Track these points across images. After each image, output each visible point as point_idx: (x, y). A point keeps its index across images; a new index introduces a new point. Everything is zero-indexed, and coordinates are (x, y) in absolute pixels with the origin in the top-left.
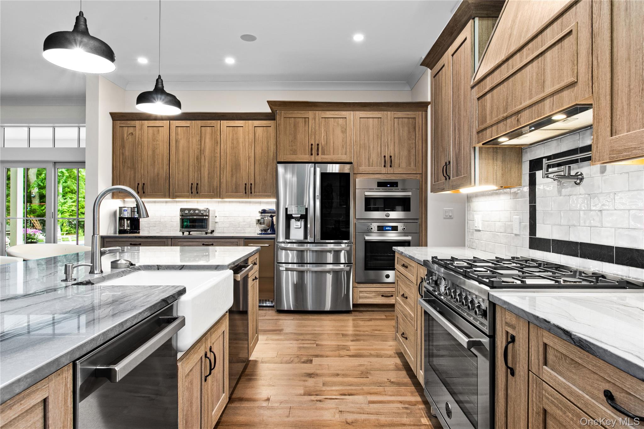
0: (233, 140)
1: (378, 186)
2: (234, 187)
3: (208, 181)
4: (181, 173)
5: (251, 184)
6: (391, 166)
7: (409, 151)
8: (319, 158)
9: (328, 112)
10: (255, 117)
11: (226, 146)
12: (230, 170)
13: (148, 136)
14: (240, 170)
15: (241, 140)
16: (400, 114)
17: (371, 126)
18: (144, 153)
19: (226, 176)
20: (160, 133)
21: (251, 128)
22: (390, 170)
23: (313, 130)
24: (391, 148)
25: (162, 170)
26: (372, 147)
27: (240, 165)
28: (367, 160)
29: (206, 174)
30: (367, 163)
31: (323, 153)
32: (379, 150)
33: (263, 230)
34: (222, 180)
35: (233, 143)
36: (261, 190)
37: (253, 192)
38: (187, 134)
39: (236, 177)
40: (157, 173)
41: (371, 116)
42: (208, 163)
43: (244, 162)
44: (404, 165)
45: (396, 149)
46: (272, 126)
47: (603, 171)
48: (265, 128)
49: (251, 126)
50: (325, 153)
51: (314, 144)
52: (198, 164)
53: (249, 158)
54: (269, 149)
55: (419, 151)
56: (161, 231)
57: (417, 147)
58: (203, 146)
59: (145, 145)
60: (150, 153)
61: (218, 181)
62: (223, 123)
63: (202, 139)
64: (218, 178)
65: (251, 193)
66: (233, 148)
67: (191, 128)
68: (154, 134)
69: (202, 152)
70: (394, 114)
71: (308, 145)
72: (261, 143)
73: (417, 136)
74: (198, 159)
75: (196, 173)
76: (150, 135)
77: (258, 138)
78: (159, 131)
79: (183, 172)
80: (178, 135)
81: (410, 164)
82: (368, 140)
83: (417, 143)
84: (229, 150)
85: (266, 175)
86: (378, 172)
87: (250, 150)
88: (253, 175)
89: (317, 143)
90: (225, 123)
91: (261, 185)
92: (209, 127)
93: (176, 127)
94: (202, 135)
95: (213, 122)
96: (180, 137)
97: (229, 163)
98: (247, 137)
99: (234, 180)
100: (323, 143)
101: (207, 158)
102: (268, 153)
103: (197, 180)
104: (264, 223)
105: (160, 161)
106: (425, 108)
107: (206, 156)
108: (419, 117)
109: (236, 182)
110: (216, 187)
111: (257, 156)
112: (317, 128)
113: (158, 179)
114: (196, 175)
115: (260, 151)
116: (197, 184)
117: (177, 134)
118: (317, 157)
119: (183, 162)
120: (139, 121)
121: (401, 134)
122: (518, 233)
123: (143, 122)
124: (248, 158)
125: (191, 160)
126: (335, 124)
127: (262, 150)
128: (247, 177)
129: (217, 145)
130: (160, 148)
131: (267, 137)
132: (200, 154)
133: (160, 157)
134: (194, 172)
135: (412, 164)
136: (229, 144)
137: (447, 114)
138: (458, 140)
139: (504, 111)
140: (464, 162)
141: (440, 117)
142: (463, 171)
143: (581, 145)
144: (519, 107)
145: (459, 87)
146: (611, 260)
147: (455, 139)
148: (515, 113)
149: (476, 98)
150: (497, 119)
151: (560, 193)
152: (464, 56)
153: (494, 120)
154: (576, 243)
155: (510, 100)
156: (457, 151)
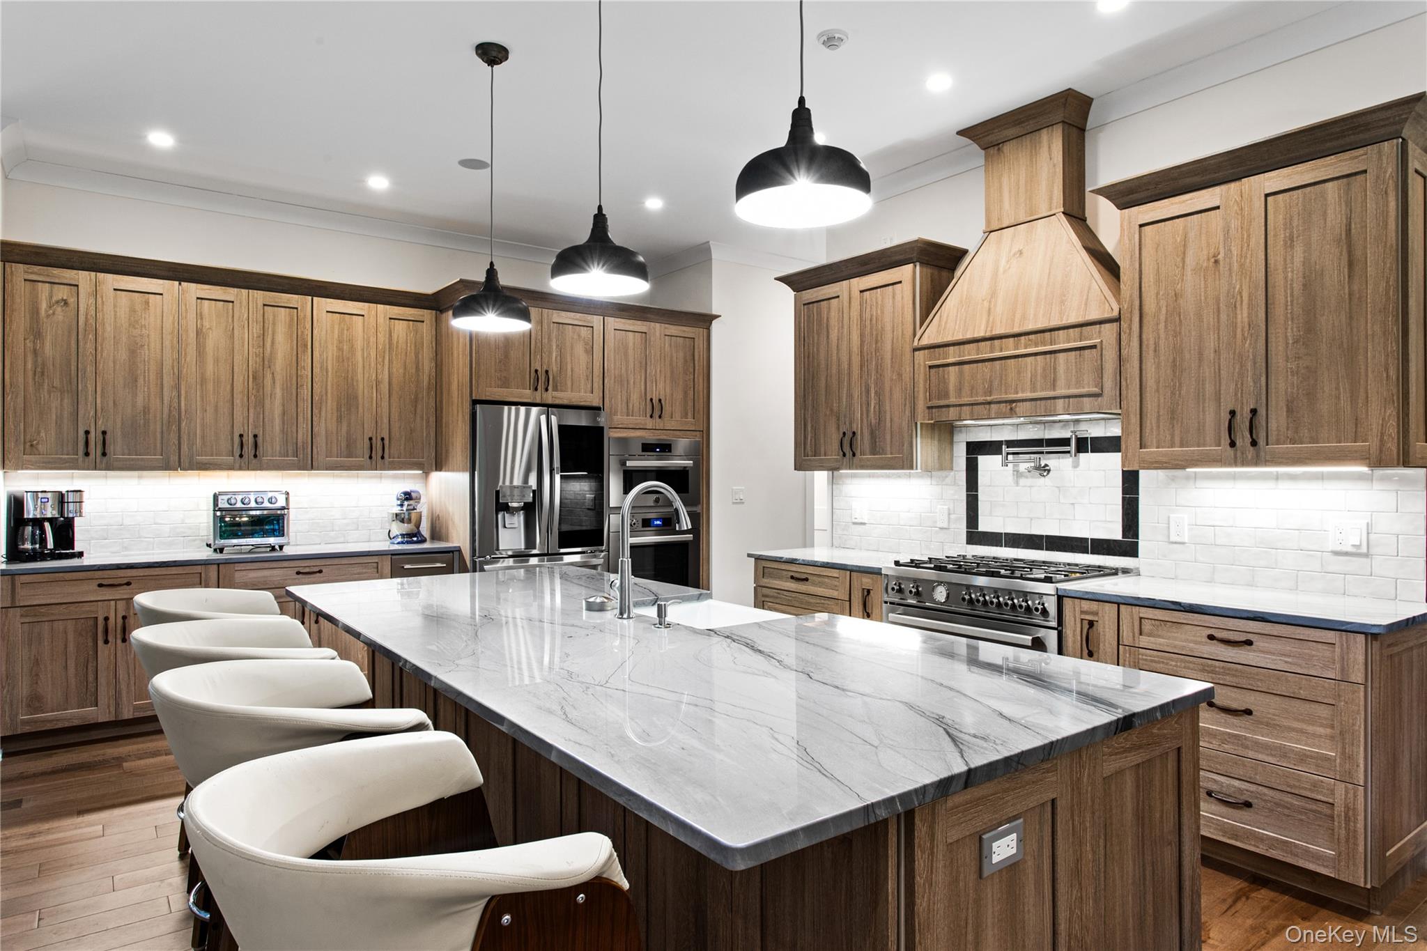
0: (340, 342)
1: (643, 451)
2: (344, 445)
3: (283, 431)
4: (210, 409)
5: (383, 439)
6: (660, 417)
7: (686, 393)
8: (550, 397)
9: (563, 314)
10: (391, 299)
11: (327, 352)
12: (335, 407)
13: (115, 312)
14: (358, 408)
15: (359, 344)
16: (673, 330)
17: (631, 345)
18: (104, 354)
19: (326, 422)
20: (152, 308)
21: (382, 320)
22: (658, 423)
23: (539, 345)
24: (661, 385)
25: (158, 400)
26: (632, 383)
27: (356, 398)
28: (624, 405)
29: (277, 412)
30: (625, 410)
31: (555, 389)
32: (643, 387)
33: (407, 534)
34: (315, 429)
35: (340, 349)
36: (402, 451)
37: (386, 456)
38: (227, 317)
39: (349, 425)
40: (144, 407)
41: (631, 328)
42: (283, 389)
43: (366, 391)
44: (677, 416)
45: (668, 390)
46: (427, 321)
47: (1076, 465)
48: (411, 323)
49: (383, 316)
50: (559, 388)
51: (539, 369)
52: (258, 391)
53: (378, 383)
54: (421, 368)
55: (698, 393)
56: (126, 549)
57: (696, 386)
58: (269, 349)
59: (106, 335)
60: (123, 355)
61: (307, 431)
62: (318, 302)
63: (266, 334)
64: (307, 425)
65: (383, 457)
66: (341, 360)
67: (238, 305)
68: (133, 310)
69: (266, 363)
70: (666, 328)
71: (528, 370)
72: (404, 353)
73: (697, 368)
74: (258, 378)
75: (251, 411)
76: (123, 312)
77: (398, 342)
78: (147, 303)
79: (216, 407)
80: (202, 319)
81: (686, 416)
82: (627, 370)
83: (696, 379)
84: (333, 364)
85: (415, 421)
86: (641, 427)
87: (379, 367)
88: (386, 420)
89: (545, 368)
90: (325, 304)
91: (403, 442)
92: (283, 309)
93: (198, 298)
94: (266, 325)
95: (294, 299)
96: (206, 324)
97: (332, 393)
98: (373, 339)
99: (344, 428)
100: (555, 369)
101: (278, 377)
102: (418, 375)
103: (256, 427)
104: (409, 521)
105: (152, 376)
106: (708, 324)
107: (275, 374)
108: (699, 338)
109: (348, 432)
110: (303, 443)
111: (394, 381)
112: (545, 341)
113: (147, 422)
114: (251, 415)
115: (401, 371)
116: (255, 436)
117: (200, 316)
118: (545, 395)
119: (217, 382)
120: (87, 273)
121: (674, 364)
122: (945, 525)
123: (101, 276)
124: (374, 383)
125: (239, 380)
126: (576, 337)
127: (405, 369)
128: (374, 424)
129: (304, 352)
130: (152, 345)
131: (415, 343)
132: (261, 368)
133: (153, 367)
134: (246, 409)
135: (690, 415)
136: (332, 352)
137: (846, 366)
138: (877, 407)
139: (985, 394)
140: (891, 438)
141: (823, 366)
142: (889, 449)
143: (1047, 436)
144: (1012, 396)
145: (879, 338)
146: (1085, 551)
147: (868, 404)
148: (1006, 402)
149: (925, 365)
150: (972, 400)
151: (1017, 484)
152: (893, 303)
153: (966, 400)
154: (1041, 537)
155: (996, 383)
156: (873, 421)
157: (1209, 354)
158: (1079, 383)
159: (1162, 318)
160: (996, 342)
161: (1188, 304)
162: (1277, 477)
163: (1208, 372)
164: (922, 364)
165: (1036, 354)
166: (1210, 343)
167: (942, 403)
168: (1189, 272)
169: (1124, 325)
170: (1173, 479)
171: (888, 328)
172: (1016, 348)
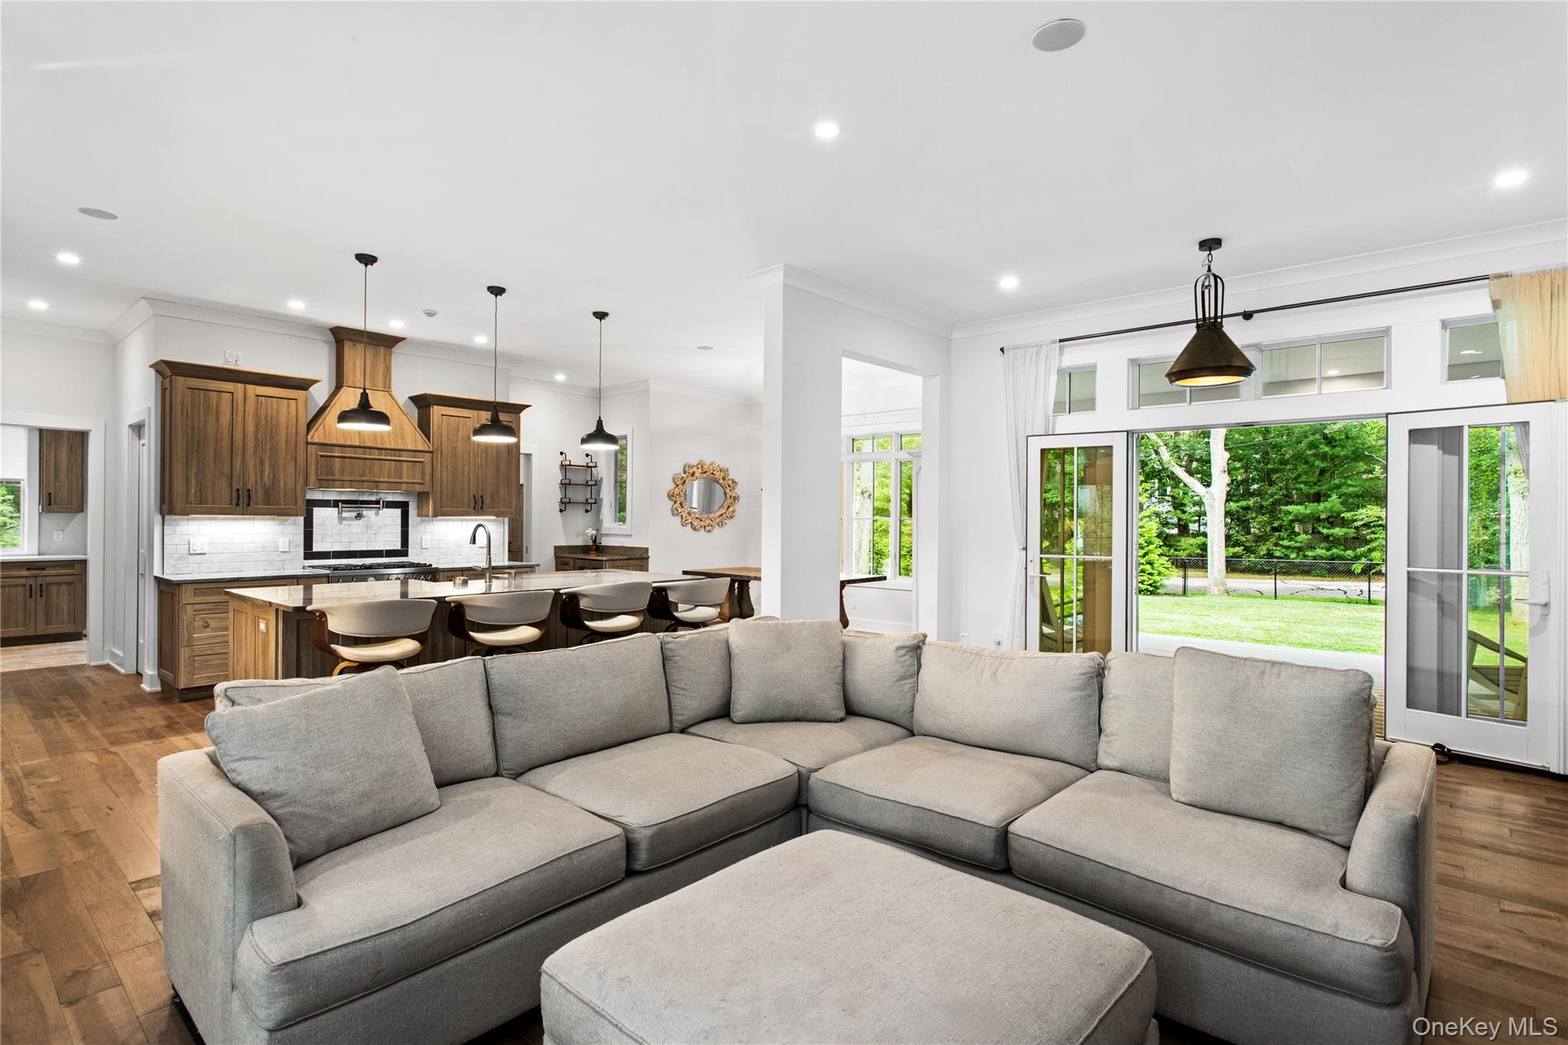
122: (285, 550)
137: (241, 444)
138: (271, 475)
139: (360, 476)
140: (285, 496)
141: (211, 437)
142: (282, 502)
143: (361, 499)
144: (378, 479)
145: (274, 430)
146: (382, 556)
147: (262, 472)
148: (373, 482)
149: (317, 454)
150: (352, 478)
151: (341, 524)
152: (288, 412)
153: (347, 478)
154: (357, 551)
155: (367, 471)
156: (267, 483)
157: (466, 473)
158: (413, 477)
159: (449, 455)
160: (367, 450)
161: (459, 451)
162: (462, 520)
163: (466, 479)
164: (314, 453)
165: (391, 460)
166: (466, 469)
167: (330, 478)
168: (459, 439)
169: (435, 455)
170: (423, 521)
171: (283, 425)
172: (364, 454)
